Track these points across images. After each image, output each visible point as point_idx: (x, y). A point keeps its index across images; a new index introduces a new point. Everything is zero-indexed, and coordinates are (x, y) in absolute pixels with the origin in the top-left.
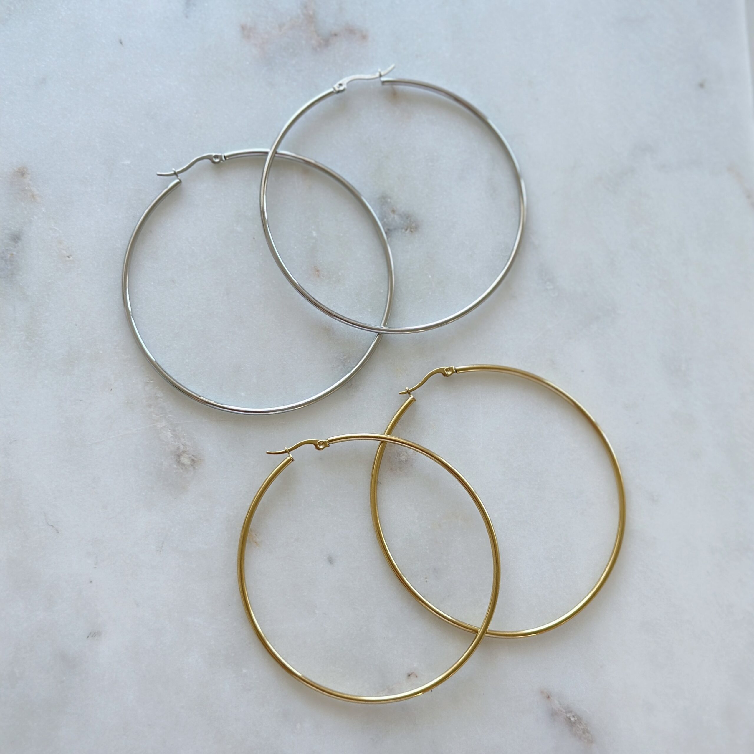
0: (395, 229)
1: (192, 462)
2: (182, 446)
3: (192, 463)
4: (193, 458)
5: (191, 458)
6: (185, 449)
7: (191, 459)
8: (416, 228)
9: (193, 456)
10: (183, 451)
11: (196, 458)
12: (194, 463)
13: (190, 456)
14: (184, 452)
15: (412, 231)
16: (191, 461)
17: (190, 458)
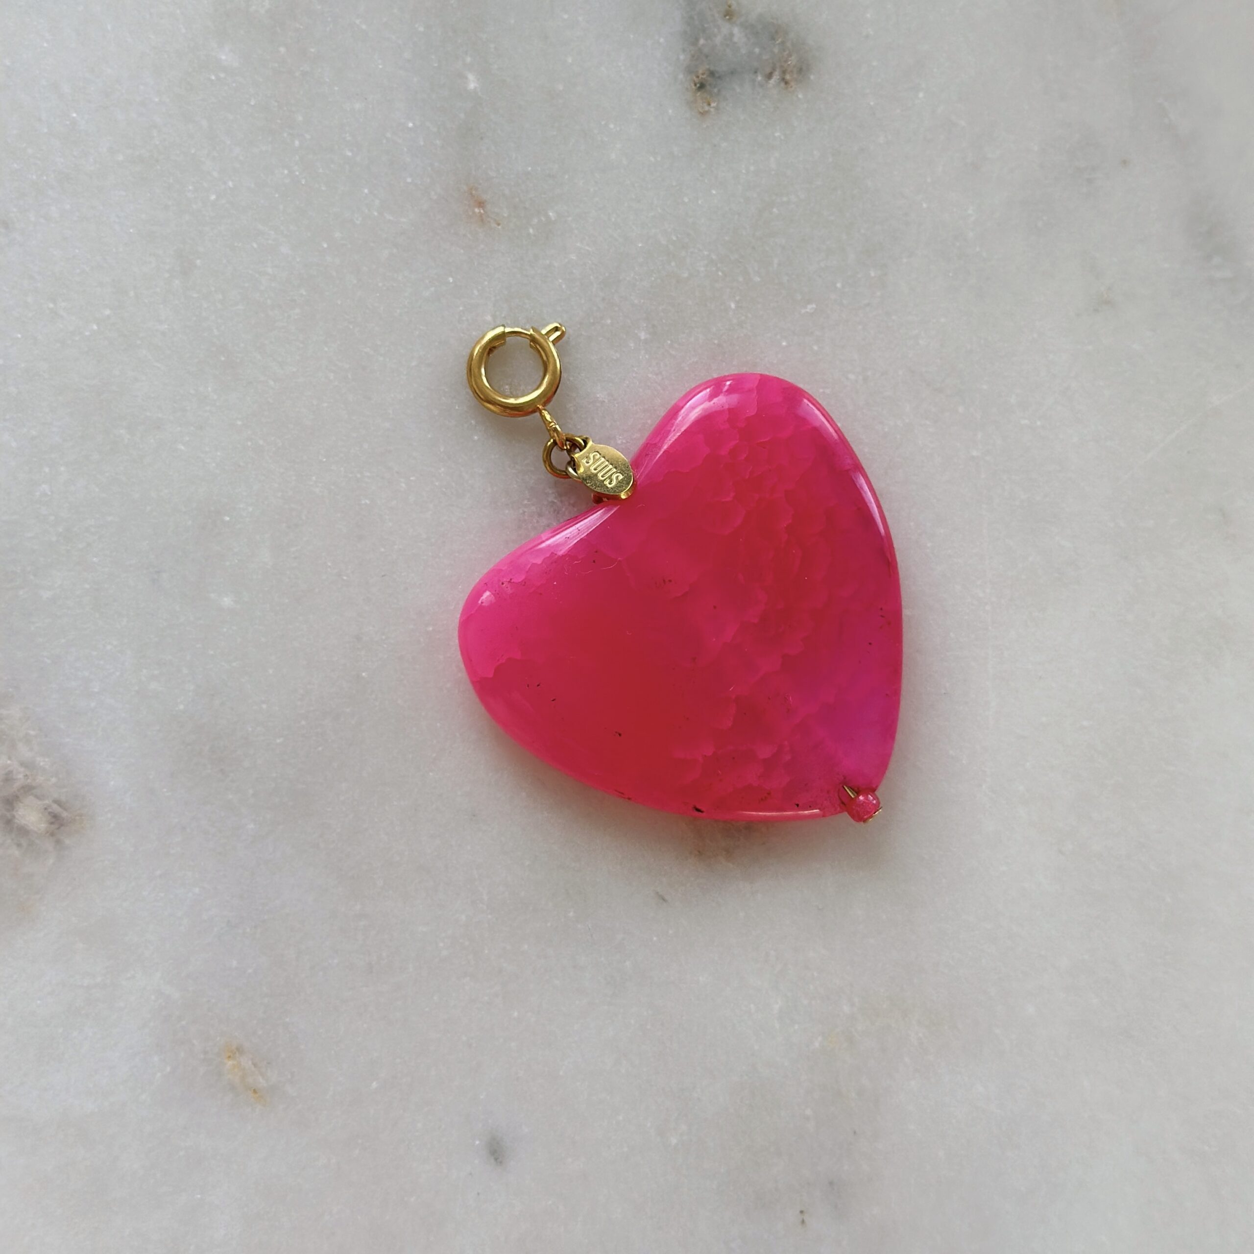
0: (732, 73)
1: (52, 823)
2: (22, 769)
3: (52, 826)
4: (56, 808)
5: (50, 810)
6: (29, 781)
7: (50, 813)
8: (800, 70)
9: (57, 802)
10: (23, 787)
11: (65, 810)
12: (62, 825)
13: (47, 802)
14: (28, 789)
15: (786, 83)
16: (53, 820)
17: (46, 809)
